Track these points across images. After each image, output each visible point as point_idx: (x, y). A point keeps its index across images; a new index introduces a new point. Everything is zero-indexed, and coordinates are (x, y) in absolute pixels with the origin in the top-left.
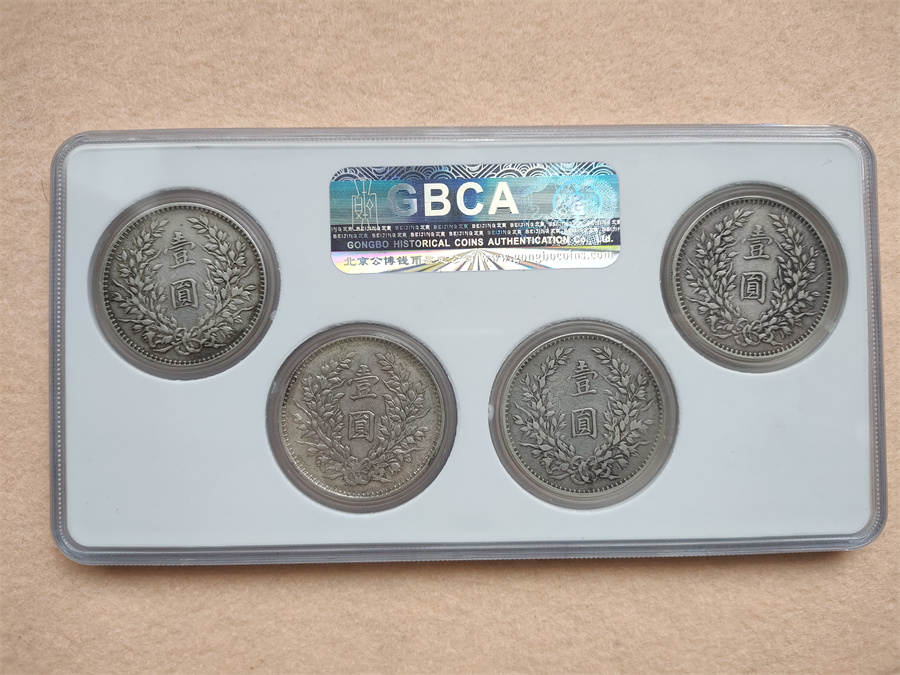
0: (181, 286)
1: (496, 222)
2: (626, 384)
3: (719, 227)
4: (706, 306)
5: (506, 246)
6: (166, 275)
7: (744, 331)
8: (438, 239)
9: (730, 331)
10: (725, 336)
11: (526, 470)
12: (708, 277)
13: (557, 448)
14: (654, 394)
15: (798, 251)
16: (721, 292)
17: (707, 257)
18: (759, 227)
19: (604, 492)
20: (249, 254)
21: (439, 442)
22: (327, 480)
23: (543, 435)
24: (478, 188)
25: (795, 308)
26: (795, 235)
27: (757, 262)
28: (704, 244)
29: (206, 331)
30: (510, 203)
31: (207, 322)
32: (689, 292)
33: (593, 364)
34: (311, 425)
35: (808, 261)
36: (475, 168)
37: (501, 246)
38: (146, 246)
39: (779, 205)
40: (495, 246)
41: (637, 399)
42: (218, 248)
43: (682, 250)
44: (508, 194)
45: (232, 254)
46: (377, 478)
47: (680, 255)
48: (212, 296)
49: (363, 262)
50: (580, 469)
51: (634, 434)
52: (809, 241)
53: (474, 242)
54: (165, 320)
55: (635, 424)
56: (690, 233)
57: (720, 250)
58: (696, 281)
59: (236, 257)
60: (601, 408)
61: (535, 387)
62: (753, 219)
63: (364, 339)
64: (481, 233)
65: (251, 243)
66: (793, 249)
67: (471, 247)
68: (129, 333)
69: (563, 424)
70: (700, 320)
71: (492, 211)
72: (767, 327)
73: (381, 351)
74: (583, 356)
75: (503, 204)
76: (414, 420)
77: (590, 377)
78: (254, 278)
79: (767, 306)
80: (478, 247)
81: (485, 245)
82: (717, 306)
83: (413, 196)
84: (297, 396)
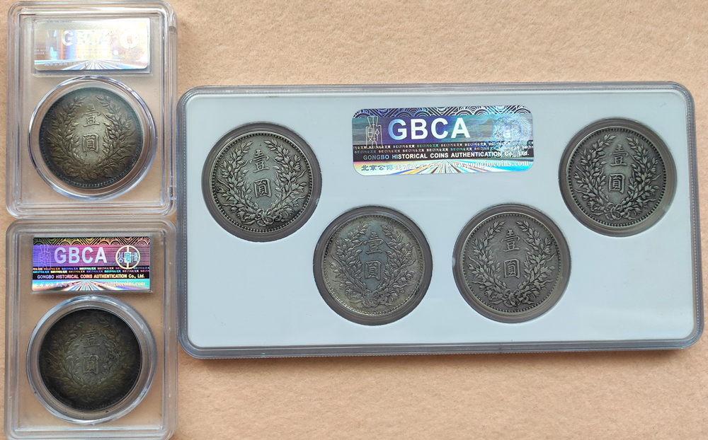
0: (260, 183)
1: (456, 143)
2: (538, 244)
3: (595, 146)
4: (587, 195)
5: (462, 158)
6: (251, 176)
7: (611, 211)
8: (420, 153)
9: (603, 211)
10: (599, 214)
11: (476, 298)
12: (588, 177)
13: (496, 285)
14: (555, 250)
15: (645, 161)
16: (596, 186)
17: (588, 164)
18: (620, 146)
19: (525, 312)
20: (303, 164)
21: (421, 280)
22: (352, 304)
23: (486, 276)
24: (445, 122)
25: (643, 196)
26: (642, 151)
27: (619, 167)
28: (586, 157)
29: (276, 211)
30: (465, 131)
31: (276, 206)
32: (577, 186)
33: (517, 232)
34: (342, 270)
35: (652, 167)
36: (442, 110)
37: (459, 158)
38: (238, 159)
39: (633, 132)
40: (456, 158)
41: (545, 254)
42: (283, 160)
43: (572, 160)
44: (463, 125)
45: (292, 163)
46: (383, 303)
47: (571, 163)
48: (280, 190)
49: (373, 168)
50: (510, 298)
51: (544, 276)
52: (652, 155)
53: (442, 155)
54: (251, 205)
55: (543, 269)
56: (577, 150)
57: (595, 160)
58: (581, 180)
59: (294, 165)
60: (523, 260)
61: (481, 246)
62: (616, 141)
63: (374, 216)
64: (447, 150)
65: (303, 156)
66: (642, 159)
67: (441, 159)
68: (228, 212)
69: (499, 269)
70: (584, 204)
71: (454, 136)
72: (626, 208)
73: (385, 223)
74: (512, 227)
75: (460, 132)
76: (405, 267)
77: (515, 240)
78: (305, 179)
79: (625, 195)
80: (445, 158)
81: (449, 158)
82: (594, 195)
83: (403, 127)
84: (333, 251)
